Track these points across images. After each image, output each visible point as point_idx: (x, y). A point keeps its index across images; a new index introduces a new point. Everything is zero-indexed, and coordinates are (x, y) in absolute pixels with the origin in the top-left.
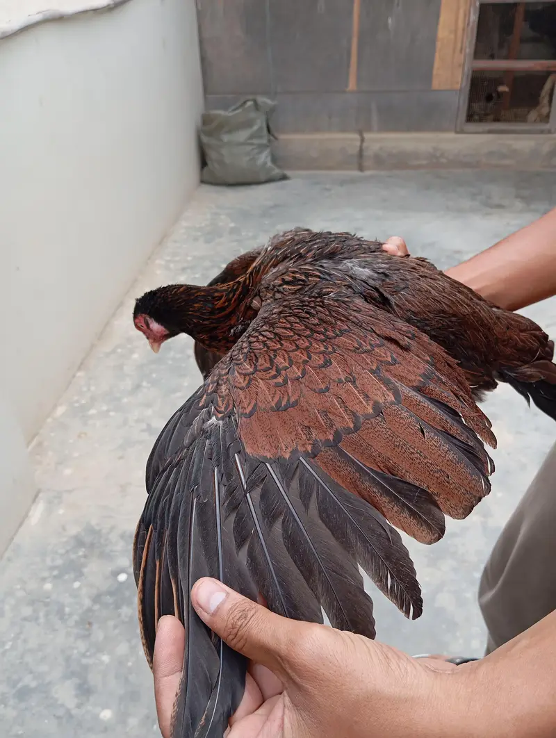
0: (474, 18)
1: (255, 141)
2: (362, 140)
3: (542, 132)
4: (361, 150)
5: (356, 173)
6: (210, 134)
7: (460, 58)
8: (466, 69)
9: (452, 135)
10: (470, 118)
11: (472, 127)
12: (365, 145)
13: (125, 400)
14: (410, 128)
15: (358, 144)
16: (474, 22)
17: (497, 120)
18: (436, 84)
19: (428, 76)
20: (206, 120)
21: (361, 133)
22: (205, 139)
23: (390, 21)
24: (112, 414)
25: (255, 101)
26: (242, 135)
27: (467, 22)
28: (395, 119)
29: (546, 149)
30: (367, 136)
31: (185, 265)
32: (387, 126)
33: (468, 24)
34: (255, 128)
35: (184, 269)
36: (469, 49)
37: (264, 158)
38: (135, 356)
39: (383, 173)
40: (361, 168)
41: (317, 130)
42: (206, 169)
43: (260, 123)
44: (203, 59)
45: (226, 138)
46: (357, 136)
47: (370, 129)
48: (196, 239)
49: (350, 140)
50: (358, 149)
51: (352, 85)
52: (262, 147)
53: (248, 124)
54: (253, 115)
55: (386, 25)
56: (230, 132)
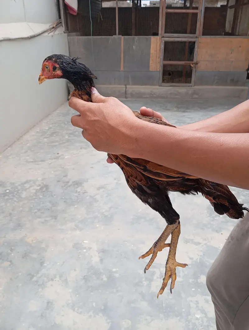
0: (163, 46)
2: (126, 88)
3: (189, 86)
4: (126, 91)
5: (125, 99)
7: (158, 60)
8: (161, 64)
9: (158, 87)
10: (163, 81)
11: (164, 84)
12: (127, 89)
13: (21, 155)
14: (142, 85)
15: (125, 89)
16: (163, 47)
17: (173, 82)
18: (151, 70)
19: (148, 66)
21: (126, 85)
23: (134, 47)
24: (16, 158)
27: (160, 48)
28: (138, 81)
29: (190, 92)
30: (127, 86)
31: (53, 122)
32: (134, 84)
33: (161, 48)
35: (52, 124)
36: (162, 57)
38: (28, 145)
39: (134, 99)
40: (126, 98)
41: (110, 84)
46: (124, 86)
47: (129, 84)
48: (60, 116)
49: (122, 88)
50: (125, 90)
51: (122, 69)
55: (133, 48)
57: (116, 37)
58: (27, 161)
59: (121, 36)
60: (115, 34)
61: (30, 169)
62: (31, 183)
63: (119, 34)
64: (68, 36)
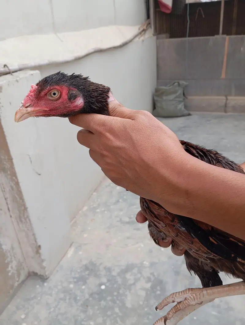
1: (178, 99)
2: (227, 99)
4: (226, 104)
5: (223, 114)
6: (157, 96)
12: (228, 102)
13: (112, 207)
15: (225, 101)
20: (157, 90)
21: (226, 96)
22: (156, 98)
23: (242, 49)
24: (106, 212)
25: (179, 83)
26: (172, 97)
30: (229, 98)
32: (238, 94)
34: (178, 94)
37: (181, 106)
39: (236, 114)
40: (225, 112)
41: (205, 94)
42: (155, 110)
43: (180, 92)
44: (158, 66)
45: (165, 98)
46: (224, 98)
47: (231, 95)
49: (221, 99)
51: (223, 76)
52: (180, 102)
53: (175, 92)
54: (177, 88)
55: (240, 51)
56: (167, 95)
57: (219, 37)
58: (121, 221)
59: (225, 36)
60: (218, 34)
61: (128, 238)
62: (135, 270)
63: (223, 33)
64: (157, 39)
